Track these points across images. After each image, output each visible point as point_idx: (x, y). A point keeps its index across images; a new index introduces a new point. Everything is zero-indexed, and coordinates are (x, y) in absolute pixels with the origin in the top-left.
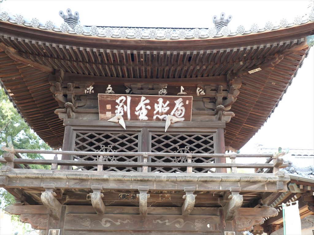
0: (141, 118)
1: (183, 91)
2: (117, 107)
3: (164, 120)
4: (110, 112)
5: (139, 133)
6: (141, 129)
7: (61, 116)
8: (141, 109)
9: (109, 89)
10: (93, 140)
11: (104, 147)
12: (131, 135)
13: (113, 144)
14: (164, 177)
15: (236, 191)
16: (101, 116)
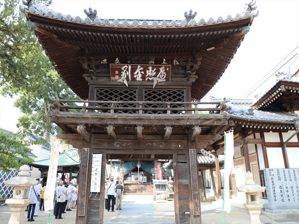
0: (137, 79)
1: (165, 62)
2: (122, 72)
3: (152, 81)
5: (137, 89)
6: (138, 87)
7: (87, 79)
8: (138, 74)
9: (117, 61)
10: (107, 94)
11: (115, 99)
12: (131, 90)
13: (120, 96)
14: (153, 117)
15: (197, 125)
16: (112, 78)
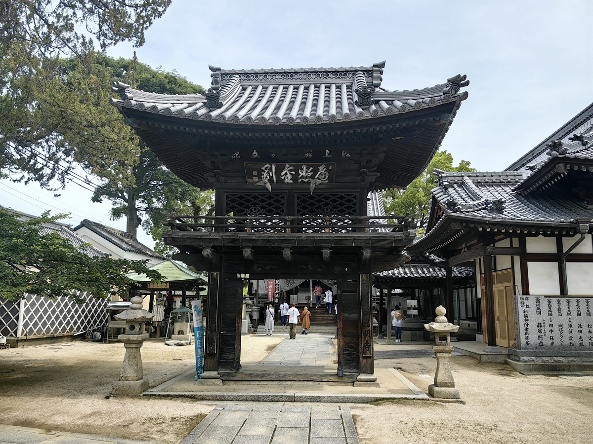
0: (286, 181)
1: (328, 154)
2: (263, 173)
4: (257, 178)
5: (285, 194)
6: (287, 191)
8: (286, 174)
9: (255, 154)
11: (253, 207)
12: (277, 196)
13: (262, 204)
16: (249, 180)
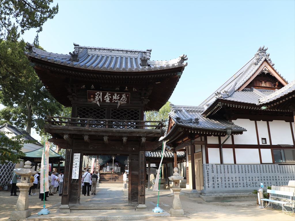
0: (107, 101)
1: (127, 89)
2: (96, 96)
3: (117, 103)
4: (93, 99)
6: (107, 107)
7: (70, 99)
8: (107, 98)
9: (93, 87)
10: (85, 111)
11: (90, 114)
12: (102, 109)
13: (94, 113)
15: (144, 137)
16: (89, 100)
